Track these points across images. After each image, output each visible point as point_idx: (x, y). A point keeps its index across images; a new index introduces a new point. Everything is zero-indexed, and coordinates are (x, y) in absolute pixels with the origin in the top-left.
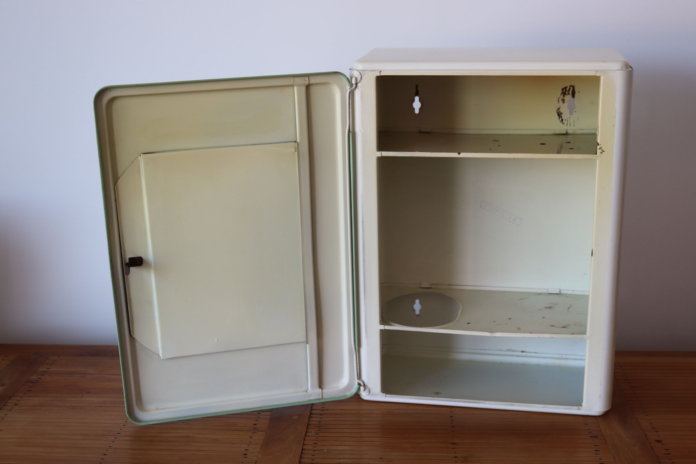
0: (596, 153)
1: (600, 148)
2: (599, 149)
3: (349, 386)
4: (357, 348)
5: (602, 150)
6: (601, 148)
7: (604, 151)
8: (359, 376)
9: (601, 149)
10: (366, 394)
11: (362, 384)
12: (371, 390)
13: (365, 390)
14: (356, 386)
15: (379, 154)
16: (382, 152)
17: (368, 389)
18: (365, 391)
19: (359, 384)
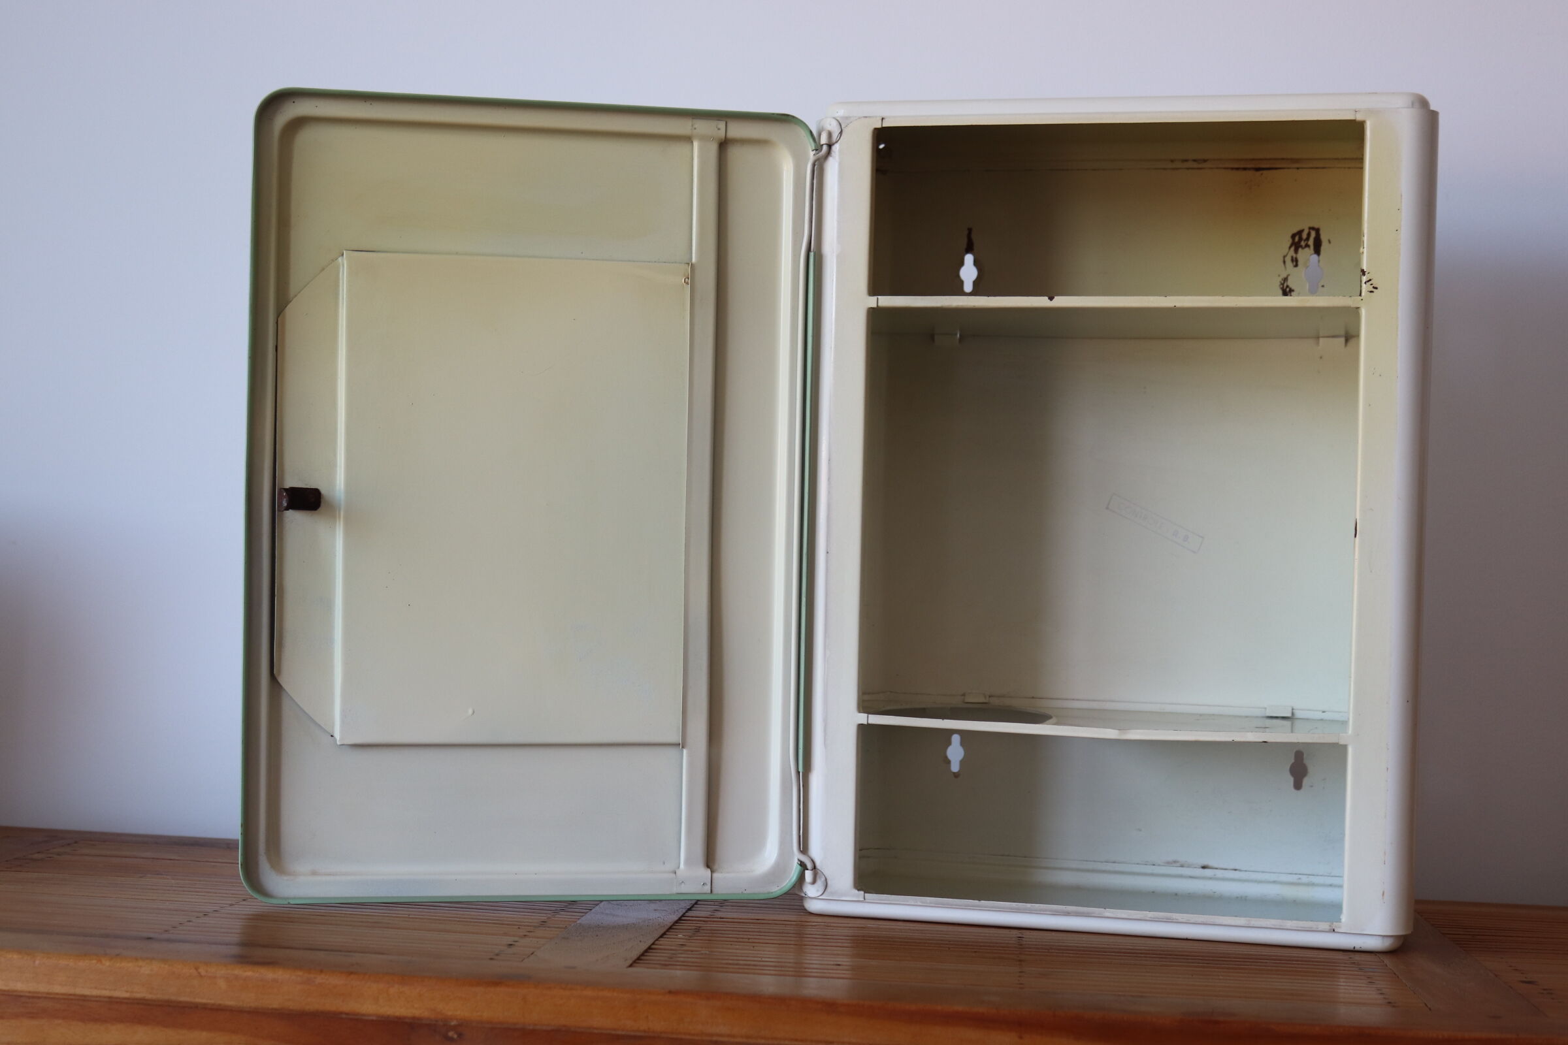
0: (1360, 295)
1: (1368, 281)
2: (1365, 283)
3: (778, 870)
4: (801, 769)
5: (1372, 284)
6: (1370, 280)
7: (1376, 288)
8: (804, 847)
9: (1370, 282)
10: (818, 891)
11: (809, 865)
12: (829, 883)
13: (814, 882)
14: (795, 870)
15: (872, 302)
16: (879, 297)
17: (823, 879)
18: (816, 885)
19: (803, 865)
